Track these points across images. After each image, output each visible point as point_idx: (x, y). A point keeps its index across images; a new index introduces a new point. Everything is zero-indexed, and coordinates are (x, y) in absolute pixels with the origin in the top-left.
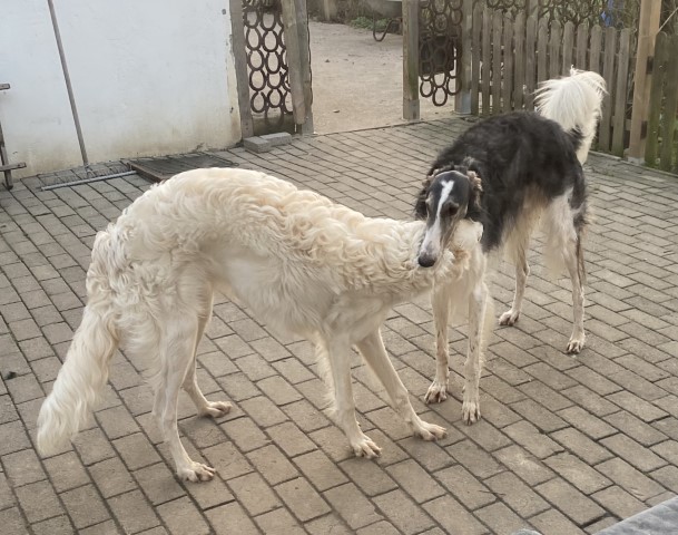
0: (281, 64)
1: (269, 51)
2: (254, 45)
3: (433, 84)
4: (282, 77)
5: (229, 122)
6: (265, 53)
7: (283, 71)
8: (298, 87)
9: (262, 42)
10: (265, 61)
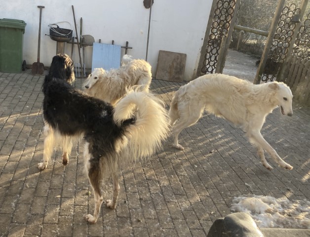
0: (215, 59)
1: (213, 54)
2: (209, 51)
3: (267, 77)
4: (215, 63)
5: (193, 74)
6: (211, 55)
7: (215, 61)
8: (219, 68)
9: (211, 51)
10: (210, 57)
